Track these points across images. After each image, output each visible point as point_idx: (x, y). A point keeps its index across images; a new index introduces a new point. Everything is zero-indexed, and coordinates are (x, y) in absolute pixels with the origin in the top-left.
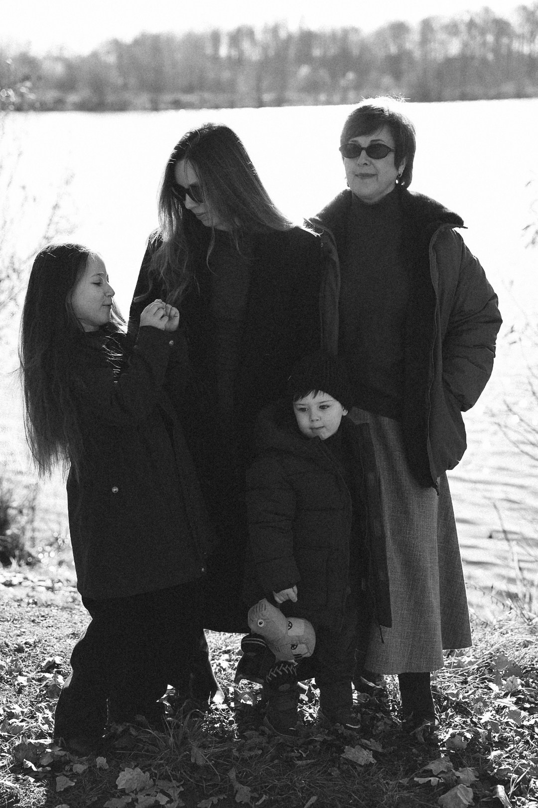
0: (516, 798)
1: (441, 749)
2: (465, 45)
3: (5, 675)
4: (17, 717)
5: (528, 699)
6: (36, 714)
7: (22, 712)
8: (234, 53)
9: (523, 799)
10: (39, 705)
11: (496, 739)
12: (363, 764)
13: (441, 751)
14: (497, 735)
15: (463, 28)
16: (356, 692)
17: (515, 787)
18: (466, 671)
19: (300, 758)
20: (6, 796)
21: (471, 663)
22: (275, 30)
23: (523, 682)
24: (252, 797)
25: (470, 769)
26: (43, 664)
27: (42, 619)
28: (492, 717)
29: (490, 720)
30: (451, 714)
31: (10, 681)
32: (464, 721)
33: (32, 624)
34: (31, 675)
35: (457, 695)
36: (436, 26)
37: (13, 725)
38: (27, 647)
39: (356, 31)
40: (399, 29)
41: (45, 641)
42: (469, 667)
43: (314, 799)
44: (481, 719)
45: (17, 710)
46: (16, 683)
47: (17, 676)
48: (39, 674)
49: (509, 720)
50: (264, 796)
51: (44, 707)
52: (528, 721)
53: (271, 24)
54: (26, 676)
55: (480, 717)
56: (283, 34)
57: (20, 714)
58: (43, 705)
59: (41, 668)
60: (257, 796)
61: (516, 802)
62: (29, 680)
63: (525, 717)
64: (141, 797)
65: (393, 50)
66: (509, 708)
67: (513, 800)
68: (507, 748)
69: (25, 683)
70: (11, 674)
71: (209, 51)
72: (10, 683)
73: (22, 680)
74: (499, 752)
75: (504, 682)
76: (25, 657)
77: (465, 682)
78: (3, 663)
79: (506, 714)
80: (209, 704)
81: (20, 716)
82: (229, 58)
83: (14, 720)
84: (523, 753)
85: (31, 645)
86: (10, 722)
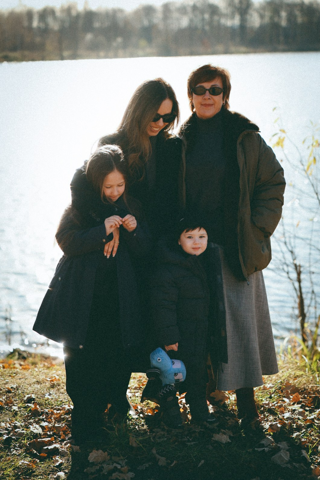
0: (313, 456)
1: (266, 433)
2: (191, 20)
3: (4, 406)
4: (19, 428)
5: (307, 405)
6: (29, 426)
7: (21, 425)
8: (42, 25)
9: (316, 457)
10: (30, 421)
11: (295, 427)
12: (224, 443)
13: (266, 434)
14: (295, 425)
15: (189, 9)
16: (211, 405)
17: (311, 450)
18: (269, 392)
19: (189, 441)
20: (26, 470)
21: (271, 388)
22: (68, 10)
23: (302, 397)
24: (167, 463)
25: (285, 442)
26: (25, 399)
27: (15, 374)
28: (290, 415)
29: (289, 417)
30: (267, 415)
31: (8, 409)
32: (275, 418)
33: (10, 378)
34: (20, 405)
35: (268, 404)
36: (172, 8)
37: (18, 432)
38: (13, 390)
39: (121, 11)
40: (149, 10)
41: (22, 386)
42: (270, 390)
43: (203, 461)
44: (284, 416)
45: (18, 424)
46: (12, 410)
47: (12, 406)
48: (24, 404)
49: (299, 417)
50: (175, 461)
51: (33, 422)
52: (310, 416)
53: (66, 6)
54: (16, 406)
55: (283, 415)
56: (74, 13)
57: (20, 426)
58: (32, 421)
59: (24, 401)
60: (170, 462)
61: (313, 458)
62: (19, 408)
63: (307, 415)
64: (105, 466)
65: (146, 23)
66: (298, 410)
67: (311, 458)
68: (302, 431)
69: (17, 410)
70: (8, 405)
71: (26, 24)
72: (8, 410)
73: (15, 408)
74: (298, 433)
75: (291, 397)
76: (13, 396)
77: (271, 397)
78: (1, 399)
79: (297, 413)
80: (128, 416)
81: (20, 427)
82: (39, 28)
83: (18, 430)
84: (311, 433)
85: (15, 389)
86: (16, 430)
